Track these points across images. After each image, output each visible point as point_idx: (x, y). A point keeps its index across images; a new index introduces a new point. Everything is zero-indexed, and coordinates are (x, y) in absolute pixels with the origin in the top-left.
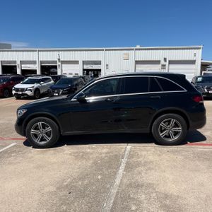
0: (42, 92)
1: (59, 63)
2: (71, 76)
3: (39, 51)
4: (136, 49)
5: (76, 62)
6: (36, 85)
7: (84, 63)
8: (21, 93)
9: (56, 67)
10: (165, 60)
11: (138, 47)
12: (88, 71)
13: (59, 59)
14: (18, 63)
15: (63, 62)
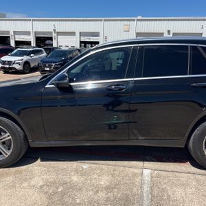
0: (32, 65)
1: (54, 35)
2: (67, 48)
3: (33, 20)
4: (138, 20)
5: (73, 34)
6: (25, 58)
7: (81, 34)
8: (8, 66)
9: (51, 39)
10: (169, 32)
11: (139, 18)
12: (86, 43)
13: (55, 30)
14: (12, 33)
15: (59, 33)
